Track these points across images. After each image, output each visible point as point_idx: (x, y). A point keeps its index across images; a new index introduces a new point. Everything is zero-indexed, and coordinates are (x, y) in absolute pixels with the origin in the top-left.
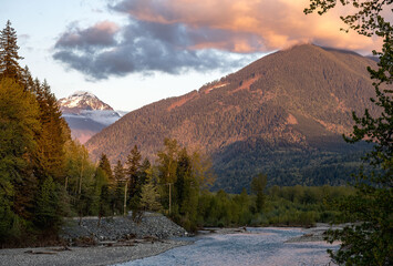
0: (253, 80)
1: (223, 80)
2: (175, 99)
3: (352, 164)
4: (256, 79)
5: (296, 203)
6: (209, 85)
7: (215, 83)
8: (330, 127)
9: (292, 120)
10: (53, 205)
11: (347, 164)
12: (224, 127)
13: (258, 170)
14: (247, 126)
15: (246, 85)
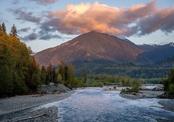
0: (76, 43)
1: (67, 42)
2: (52, 48)
3: (107, 68)
4: (77, 42)
5: (93, 80)
6: (63, 44)
7: (65, 43)
8: (100, 57)
9: (88, 55)
10: (35, 82)
11: (105, 68)
12: (68, 57)
13: (79, 70)
14: (75, 56)
15: (74, 44)
